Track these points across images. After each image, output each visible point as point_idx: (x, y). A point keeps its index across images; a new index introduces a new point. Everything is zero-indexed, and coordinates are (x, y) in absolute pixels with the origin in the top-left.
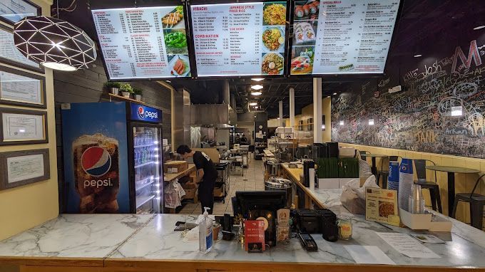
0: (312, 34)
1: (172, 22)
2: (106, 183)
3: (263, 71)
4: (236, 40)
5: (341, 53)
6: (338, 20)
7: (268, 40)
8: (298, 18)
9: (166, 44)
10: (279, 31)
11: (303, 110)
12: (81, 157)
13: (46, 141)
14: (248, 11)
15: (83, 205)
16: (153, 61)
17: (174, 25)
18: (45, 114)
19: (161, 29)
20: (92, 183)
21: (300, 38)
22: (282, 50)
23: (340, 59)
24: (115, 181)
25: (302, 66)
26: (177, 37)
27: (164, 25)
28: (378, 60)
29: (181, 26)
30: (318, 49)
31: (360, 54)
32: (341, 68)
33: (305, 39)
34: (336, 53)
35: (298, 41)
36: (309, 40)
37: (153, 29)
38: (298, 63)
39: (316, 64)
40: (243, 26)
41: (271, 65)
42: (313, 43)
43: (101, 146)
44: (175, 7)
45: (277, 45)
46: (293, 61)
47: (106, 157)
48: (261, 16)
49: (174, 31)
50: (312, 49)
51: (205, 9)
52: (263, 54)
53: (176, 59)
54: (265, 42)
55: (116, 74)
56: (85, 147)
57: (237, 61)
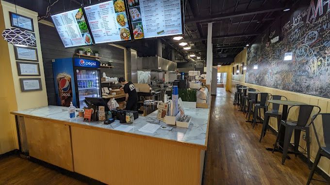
0: (138, 15)
1: (79, 17)
2: (69, 95)
3: (122, 38)
4: (106, 23)
5: (156, 24)
6: (150, 4)
7: (120, 21)
8: (130, 6)
9: (80, 28)
10: (123, 15)
11: (235, 59)
12: (60, 83)
13: (40, 75)
14: (107, 6)
15: (62, 104)
16: (77, 37)
17: (80, 18)
18: (38, 64)
19: (76, 21)
20: (64, 95)
21: (134, 18)
22: (127, 26)
23: (156, 28)
24: (71, 94)
25: (139, 34)
26: (83, 24)
27: (77, 19)
28: (177, 26)
29: (83, 19)
30: (144, 23)
31: (166, 23)
32: (158, 33)
33: (136, 18)
34: (153, 24)
35: (134, 20)
36: (138, 18)
37: (73, 22)
38: (136, 32)
39: (145, 31)
40: (107, 15)
41: (125, 35)
42: (140, 20)
43: (66, 78)
44: (78, 9)
45: (125, 23)
46: (134, 32)
47: (67, 83)
48: (113, 8)
49: (81, 22)
50: (141, 23)
51: (90, 8)
52: (119, 29)
53: (85, 36)
54: (118, 22)
55: (67, 45)
56: (61, 78)
57: (109, 34)
